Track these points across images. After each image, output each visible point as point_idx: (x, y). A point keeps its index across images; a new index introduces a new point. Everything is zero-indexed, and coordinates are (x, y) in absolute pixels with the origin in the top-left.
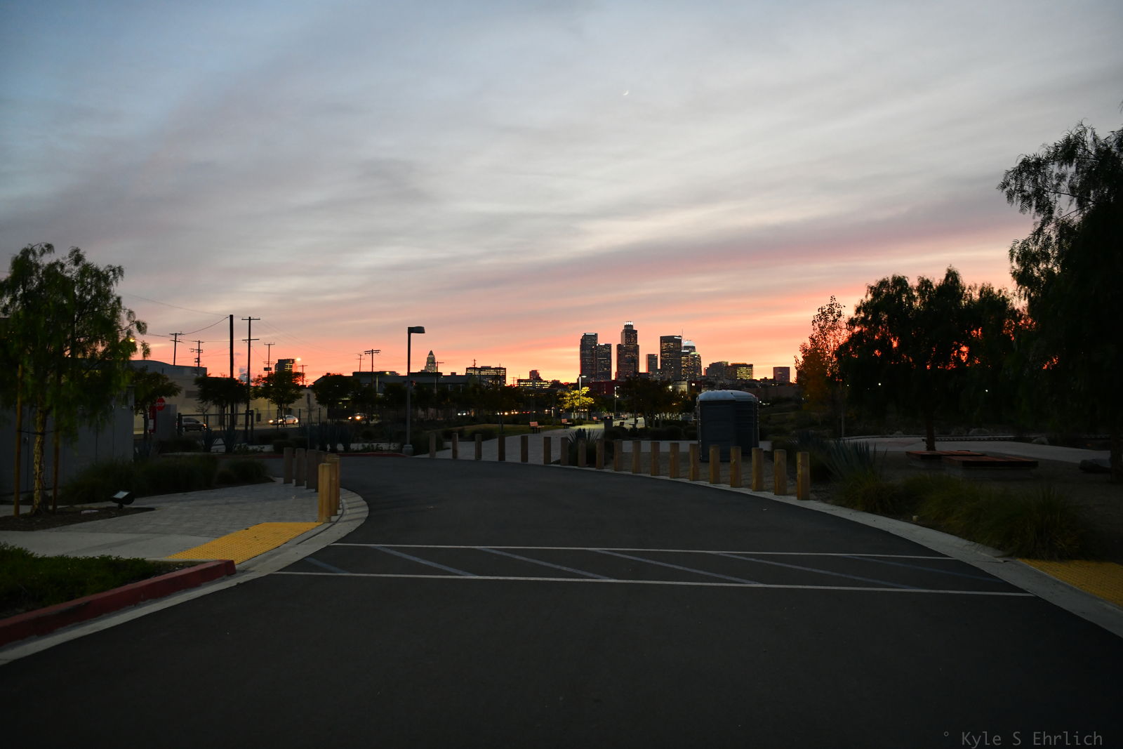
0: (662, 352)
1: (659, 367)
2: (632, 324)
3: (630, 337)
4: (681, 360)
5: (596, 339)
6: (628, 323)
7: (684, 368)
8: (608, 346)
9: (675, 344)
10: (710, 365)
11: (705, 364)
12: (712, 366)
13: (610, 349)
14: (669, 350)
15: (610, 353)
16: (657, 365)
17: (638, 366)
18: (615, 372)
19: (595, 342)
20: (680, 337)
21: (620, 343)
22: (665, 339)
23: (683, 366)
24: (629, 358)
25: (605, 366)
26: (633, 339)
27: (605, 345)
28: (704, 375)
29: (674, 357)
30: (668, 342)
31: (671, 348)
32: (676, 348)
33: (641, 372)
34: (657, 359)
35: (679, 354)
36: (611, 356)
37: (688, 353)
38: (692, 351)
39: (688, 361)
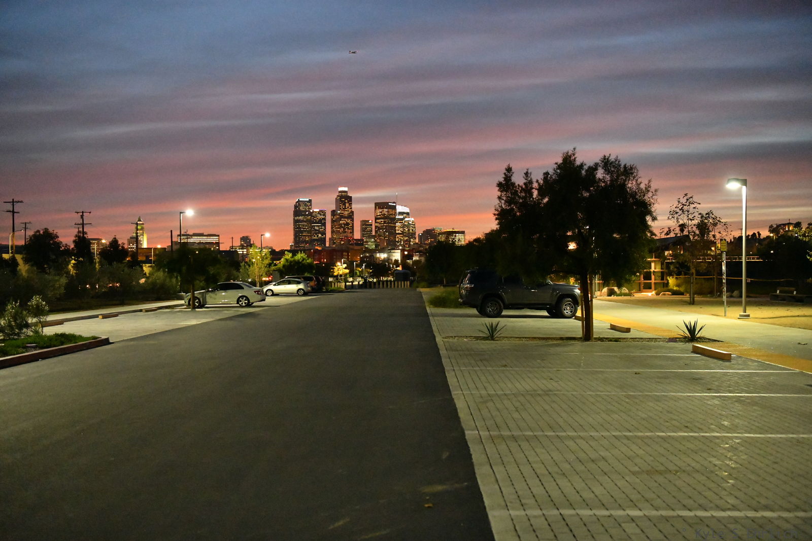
0: (376, 219)
1: (374, 233)
2: (346, 189)
3: (344, 204)
4: (395, 227)
5: (311, 205)
6: (341, 189)
7: (399, 234)
8: (322, 212)
9: (390, 210)
10: (424, 231)
11: (419, 231)
12: (429, 233)
13: (324, 215)
14: (384, 217)
15: (324, 219)
16: (371, 231)
17: (352, 232)
18: (330, 239)
19: (309, 209)
20: (394, 203)
21: (335, 209)
22: (379, 205)
23: (397, 232)
24: (343, 224)
25: (320, 232)
26: (347, 205)
27: (319, 212)
28: (417, 241)
29: (389, 223)
30: (383, 208)
31: (385, 214)
32: (390, 214)
33: (355, 238)
34: (371, 225)
35: (394, 220)
36: (325, 223)
37: (402, 219)
38: (406, 217)
39: (403, 227)
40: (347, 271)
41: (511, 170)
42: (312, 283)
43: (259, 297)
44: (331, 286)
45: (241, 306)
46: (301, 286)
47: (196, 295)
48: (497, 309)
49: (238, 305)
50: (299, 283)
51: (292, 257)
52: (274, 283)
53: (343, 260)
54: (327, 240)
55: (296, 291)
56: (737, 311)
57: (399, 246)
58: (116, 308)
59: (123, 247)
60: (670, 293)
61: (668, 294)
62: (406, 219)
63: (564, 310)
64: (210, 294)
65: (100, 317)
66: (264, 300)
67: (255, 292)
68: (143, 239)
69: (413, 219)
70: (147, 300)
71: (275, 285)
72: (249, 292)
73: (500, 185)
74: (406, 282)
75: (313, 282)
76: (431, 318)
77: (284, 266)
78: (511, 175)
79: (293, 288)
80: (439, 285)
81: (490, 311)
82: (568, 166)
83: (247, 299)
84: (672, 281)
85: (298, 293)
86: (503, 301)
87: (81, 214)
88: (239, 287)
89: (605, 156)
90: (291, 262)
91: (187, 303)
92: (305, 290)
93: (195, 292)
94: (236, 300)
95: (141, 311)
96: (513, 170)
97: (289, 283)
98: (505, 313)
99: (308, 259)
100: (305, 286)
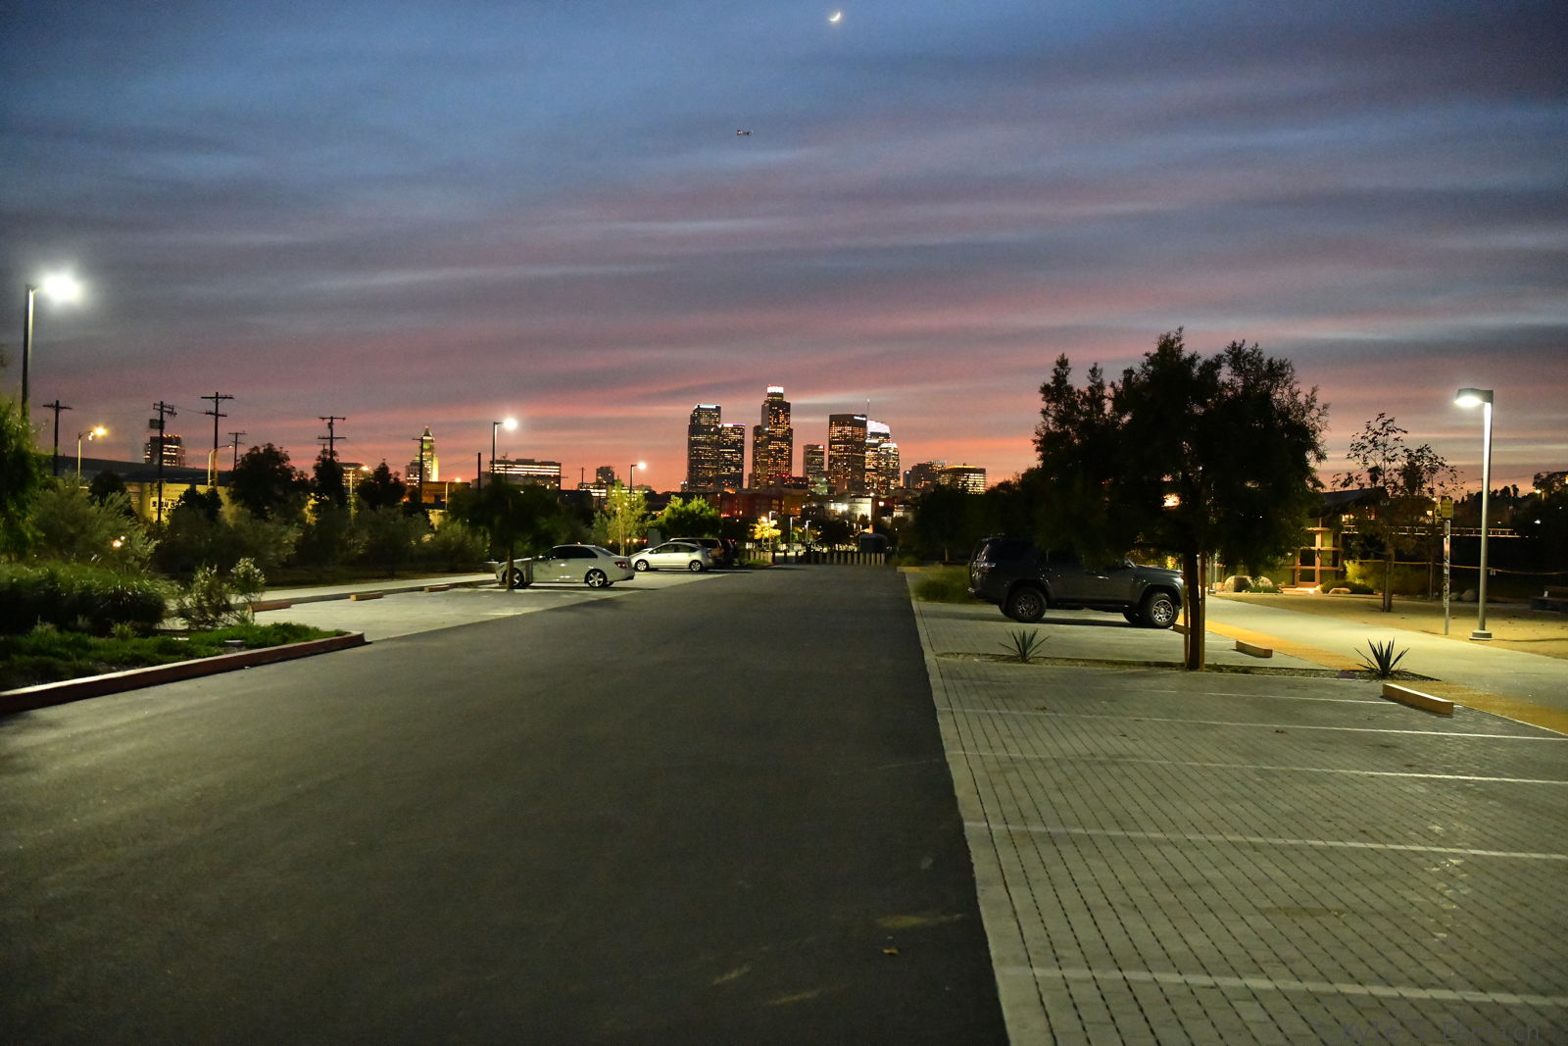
0: (831, 443)
1: (826, 468)
2: (780, 390)
3: (777, 416)
4: (864, 458)
5: (719, 416)
6: (771, 390)
7: (870, 470)
8: (739, 429)
9: (856, 429)
10: (914, 467)
11: (905, 467)
12: (922, 470)
13: (742, 434)
14: (846, 441)
15: (742, 441)
16: (823, 464)
17: (789, 465)
18: (750, 475)
19: (716, 422)
20: (863, 416)
21: (759, 424)
22: (837, 420)
23: (867, 467)
24: (775, 450)
25: (733, 464)
26: (782, 418)
27: (732, 429)
28: (901, 485)
29: (852, 451)
30: (843, 425)
31: (847, 436)
32: (856, 436)
33: (794, 475)
34: (822, 453)
35: (862, 447)
36: (742, 447)
37: (876, 445)
38: (883, 442)
39: (878, 459)
40: (778, 532)
41: (1067, 364)
42: (716, 552)
43: (623, 573)
44: (749, 558)
45: (592, 587)
46: (697, 556)
47: (516, 566)
48: (1035, 607)
49: (587, 585)
50: (692, 550)
51: (683, 505)
52: (651, 549)
53: (770, 513)
54: (746, 477)
55: (686, 564)
56: (1471, 627)
57: (868, 493)
58: (380, 584)
59: (396, 479)
60: (1348, 590)
61: (1345, 592)
62: (884, 445)
63: (1155, 613)
64: (542, 565)
65: (353, 597)
66: (631, 578)
67: (617, 563)
68: (432, 464)
69: (895, 445)
70: (435, 572)
71: (651, 553)
72: (606, 563)
73: (1046, 390)
74: (878, 555)
75: (718, 549)
76: (919, 620)
77: (669, 520)
78: (1067, 374)
79: (683, 558)
80: (937, 562)
81: (1023, 611)
82: (1168, 360)
83: (603, 575)
84: (1352, 568)
85: (691, 568)
86: (1046, 594)
87: (329, 421)
88: (590, 555)
89: (1234, 344)
90: (680, 513)
91: (500, 579)
92: (703, 563)
93: (515, 561)
94: (583, 576)
95: (421, 589)
96: (1070, 365)
97: (677, 549)
98: (1048, 615)
99: (710, 509)
100: (703, 556)
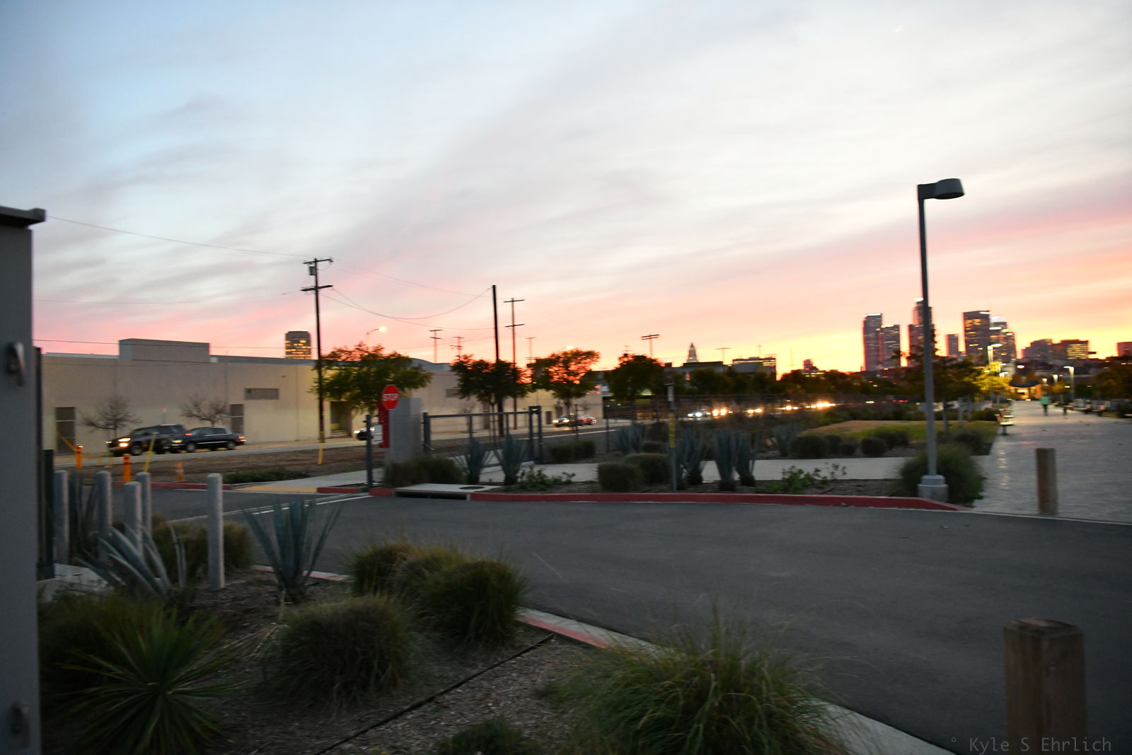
0: (966, 331)
1: (962, 348)
5: (881, 321)
8: (897, 327)
9: (982, 320)
10: (1032, 343)
12: (1035, 344)
13: (899, 330)
14: (975, 328)
15: (899, 335)
16: (957, 346)
18: (907, 357)
19: (880, 324)
20: (988, 311)
21: (911, 322)
22: (968, 316)
25: (893, 350)
27: (891, 327)
29: (981, 336)
30: (974, 319)
31: (976, 325)
32: (982, 326)
34: (959, 339)
35: (988, 332)
36: (900, 339)
37: (998, 331)
38: (1003, 328)
62: (1004, 331)
